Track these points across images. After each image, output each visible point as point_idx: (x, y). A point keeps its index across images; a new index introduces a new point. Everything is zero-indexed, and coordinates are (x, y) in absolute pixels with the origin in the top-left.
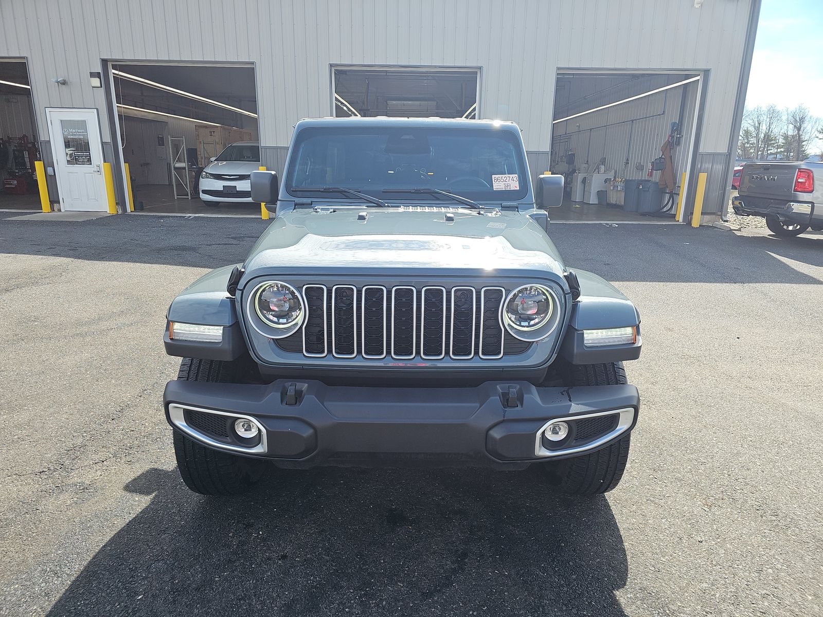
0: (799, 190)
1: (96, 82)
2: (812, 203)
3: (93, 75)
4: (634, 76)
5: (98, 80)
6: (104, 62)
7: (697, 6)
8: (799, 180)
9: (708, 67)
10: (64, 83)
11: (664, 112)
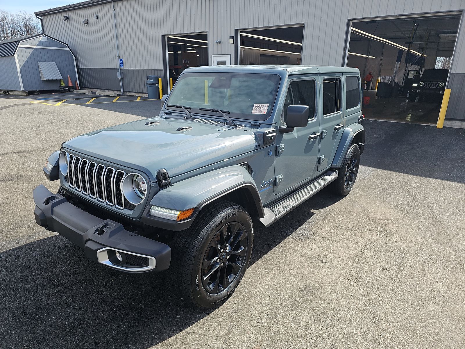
1: (231, 41)
3: (231, 38)
5: (233, 40)
6: (237, 31)
10: (220, 43)
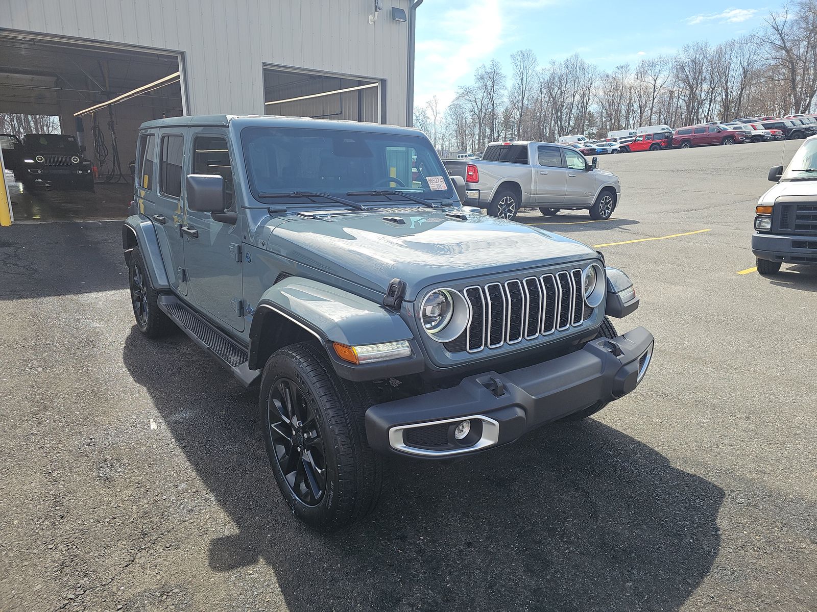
0: (470, 180)
2: (479, 190)
4: (312, 77)
7: (371, 23)
8: (470, 173)
9: (385, 78)
11: (341, 111)
